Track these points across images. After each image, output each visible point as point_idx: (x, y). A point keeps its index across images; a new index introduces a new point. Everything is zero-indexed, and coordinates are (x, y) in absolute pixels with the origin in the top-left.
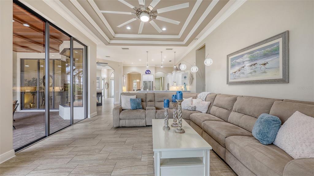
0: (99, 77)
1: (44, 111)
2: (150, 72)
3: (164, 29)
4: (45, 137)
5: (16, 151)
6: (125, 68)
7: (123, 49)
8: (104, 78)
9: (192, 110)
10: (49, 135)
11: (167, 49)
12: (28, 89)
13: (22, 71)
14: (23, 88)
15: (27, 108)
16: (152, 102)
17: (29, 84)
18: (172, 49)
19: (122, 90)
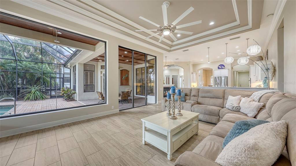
0: (177, 75)
1: (144, 97)
2: (224, 67)
3: (212, 23)
4: (132, 108)
5: (120, 111)
6: (195, 65)
7: (184, 51)
8: (182, 76)
9: (232, 110)
10: (134, 108)
11: (231, 39)
12: (139, 84)
13: (136, 75)
14: (137, 84)
15: (138, 95)
16: (195, 97)
17: (139, 82)
18: (239, 37)
19: (191, 86)
